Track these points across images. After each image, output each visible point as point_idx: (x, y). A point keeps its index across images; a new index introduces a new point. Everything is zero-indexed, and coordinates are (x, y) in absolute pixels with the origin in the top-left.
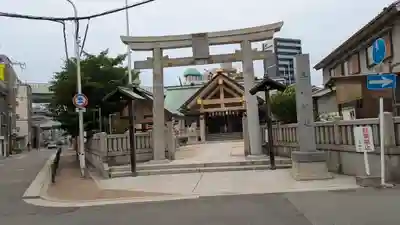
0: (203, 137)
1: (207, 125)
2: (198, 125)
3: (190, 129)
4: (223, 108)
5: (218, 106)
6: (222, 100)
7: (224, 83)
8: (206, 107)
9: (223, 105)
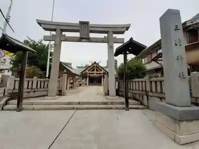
0: (88, 84)
1: (89, 80)
2: (86, 80)
3: (83, 81)
4: (95, 75)
5: (94, 74)
6: (95, 72)
7: (96, 66)
8: (89, 74)
9: (95, 74)
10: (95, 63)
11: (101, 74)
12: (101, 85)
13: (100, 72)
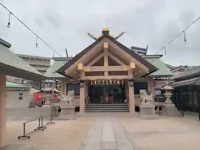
0: (82, 108)
4: (107, 77)
5: (102, 73)
6: (106, 68)
7: (110, 50)
8: (87, 74)
9: (106, 74)
10: (106, 34)
11: (125, 73)
12: (127, 110)
13: (124, 68)
